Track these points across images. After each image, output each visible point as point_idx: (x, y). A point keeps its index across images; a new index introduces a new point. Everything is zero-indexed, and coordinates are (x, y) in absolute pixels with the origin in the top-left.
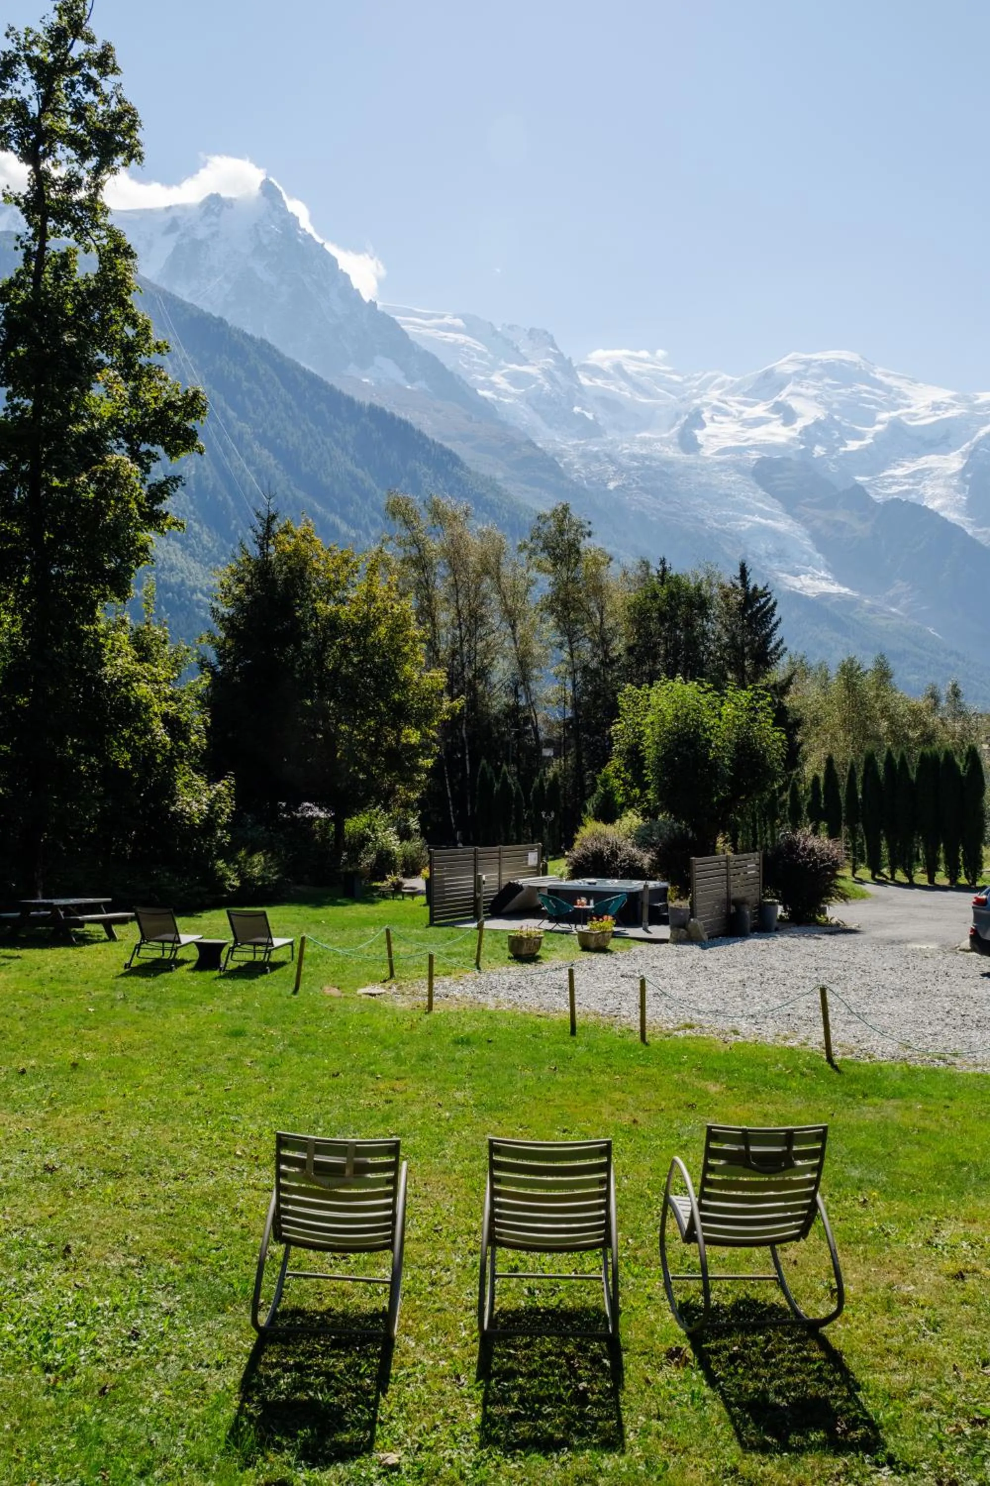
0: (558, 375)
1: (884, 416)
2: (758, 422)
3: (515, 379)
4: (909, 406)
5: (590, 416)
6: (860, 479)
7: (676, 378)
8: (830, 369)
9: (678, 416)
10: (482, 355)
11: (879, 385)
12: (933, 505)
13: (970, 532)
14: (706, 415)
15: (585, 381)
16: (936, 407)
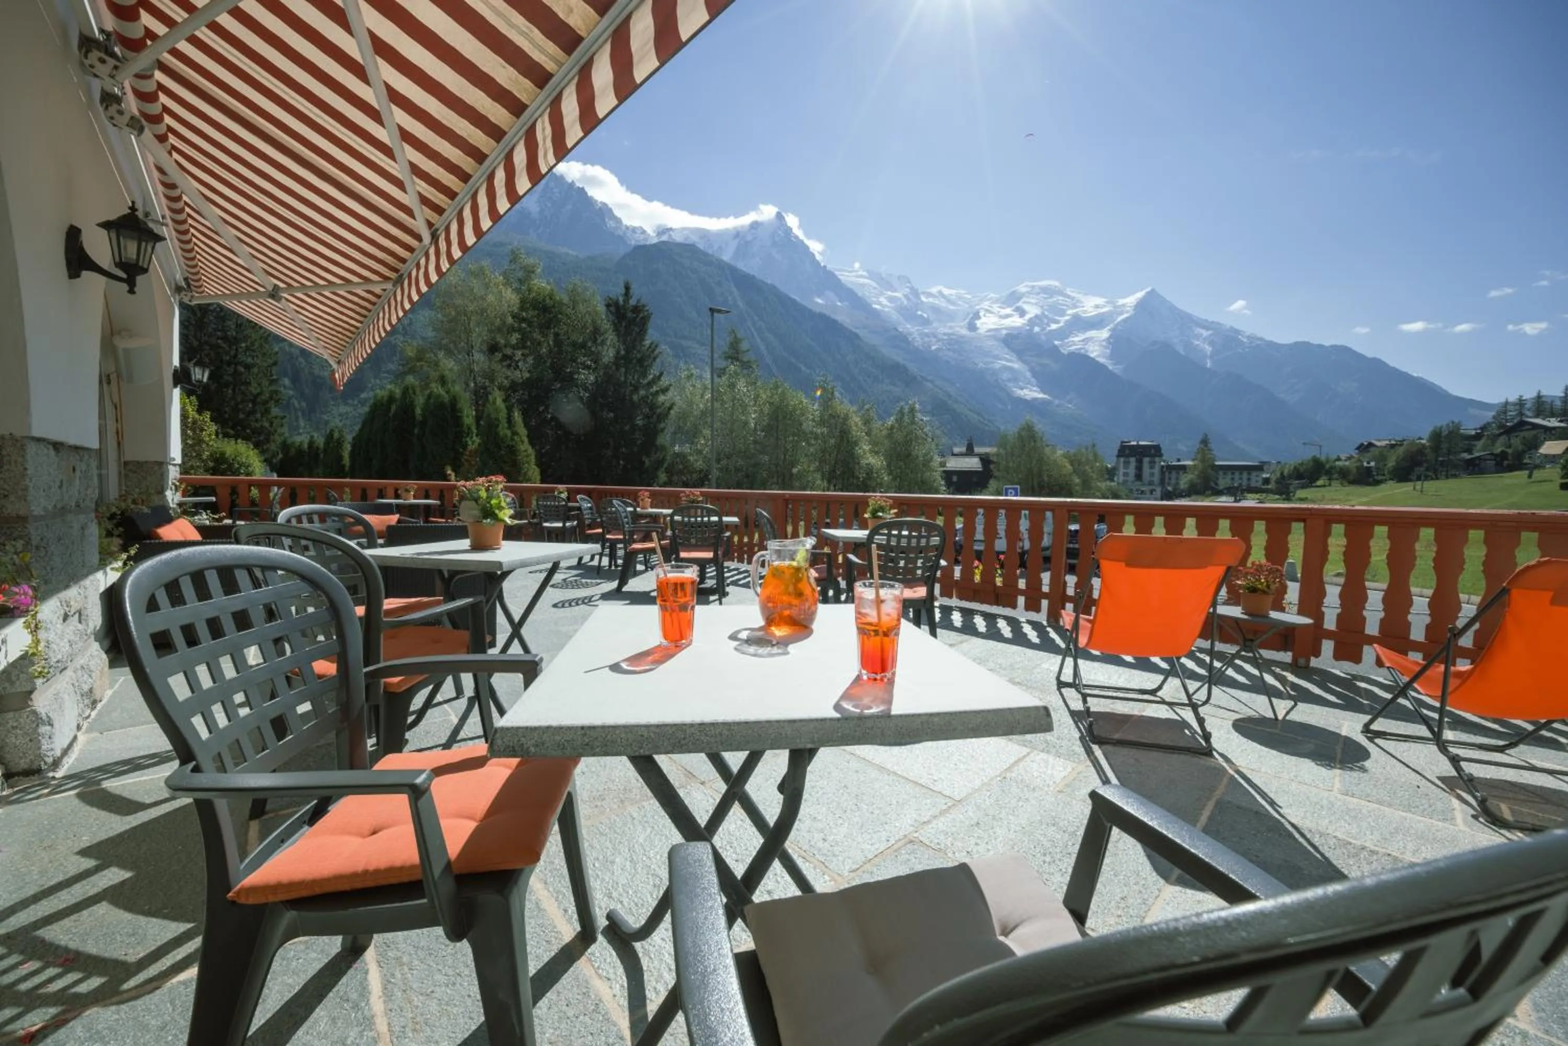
0: (911, 296)
1: (1070, 312)
2: (1007, 316)
3: (891, 299)
4: (1083, 307)
5: (925, 315)
6: (1056, 343)
7: (969, 297)
8: (1045, 290)
9: (968, 314)
10: (875, 288)
11: (1069, 297)
12: (1092, 355)
13: (1110, 368)
14: (981, 314)
15: (924, 299)
16: (1097, 307)
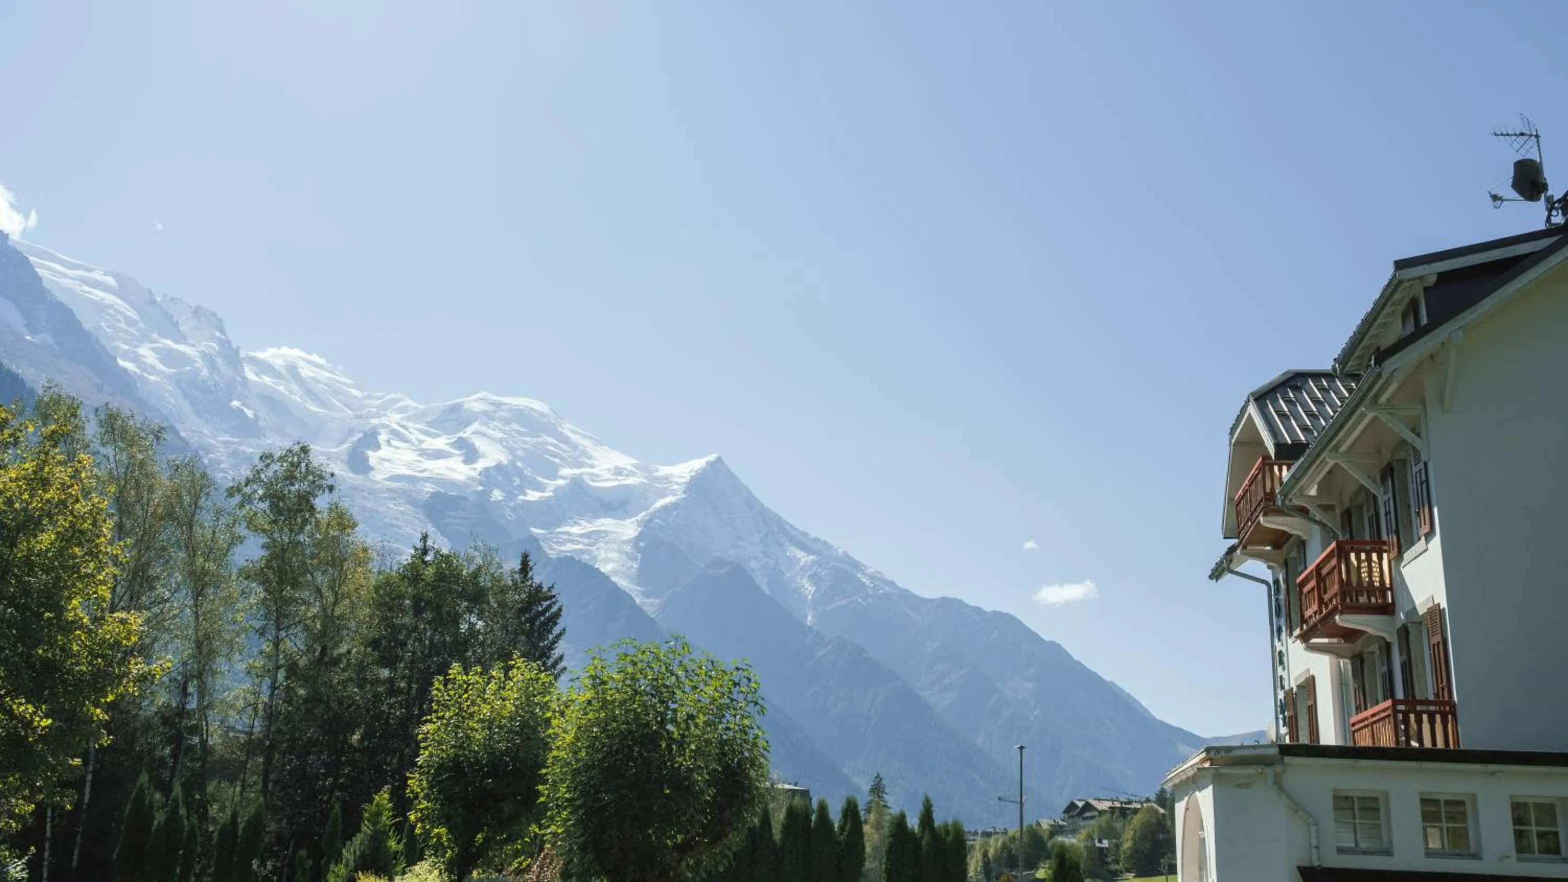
0: (219, 361)
1: (566, 471)
3: (168, 357)
4: (592, 466)
5: (250, 413)
6: (535, 531)
7: (355, 392)
8: (521, 416)
9: (351, 432)
10: (130, 322)
11: (566, 440)
12: (606, 568)
13: (638, 601)
14: (383, 437)
15: (251, 376)
16: (618, 471)
